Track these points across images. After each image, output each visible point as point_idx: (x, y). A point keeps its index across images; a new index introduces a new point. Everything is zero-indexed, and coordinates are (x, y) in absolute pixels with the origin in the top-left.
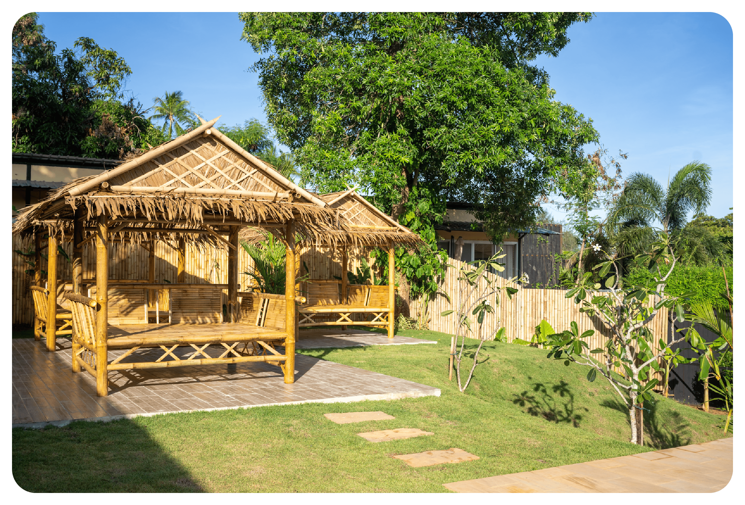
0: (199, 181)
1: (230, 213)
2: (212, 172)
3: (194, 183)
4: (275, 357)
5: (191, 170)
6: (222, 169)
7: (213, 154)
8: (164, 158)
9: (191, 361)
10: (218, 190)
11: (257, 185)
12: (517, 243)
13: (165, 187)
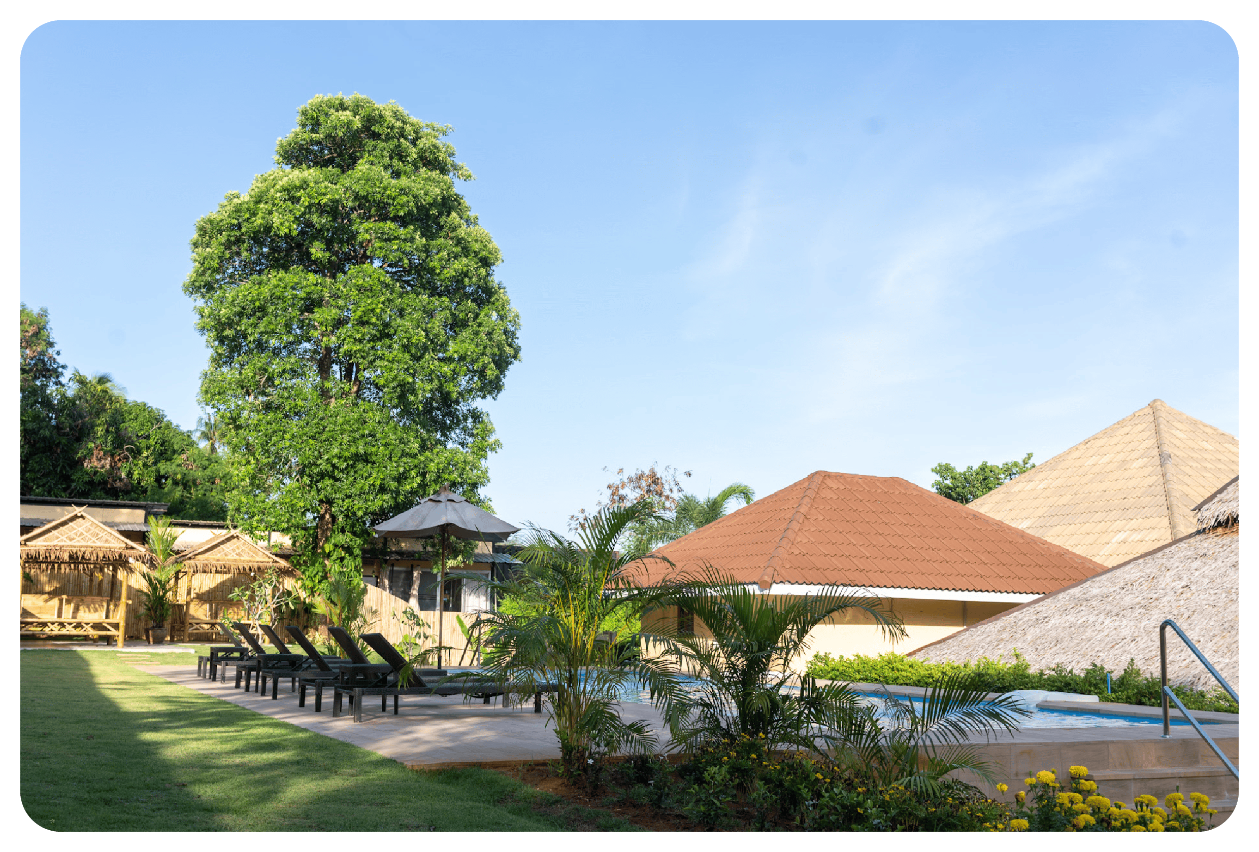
0: (73, 539)
1: (83, 557)
2: (82, 534)
3: (71, 540)
4: (113, 632)
5: (70, 534)
6: (87, 532)
7: (83, 525)
8: (55, 528)
9: (64, 632)
10: (84, 543)
11: (107, 540)
12: (490, 572)
13: (55, 542)
